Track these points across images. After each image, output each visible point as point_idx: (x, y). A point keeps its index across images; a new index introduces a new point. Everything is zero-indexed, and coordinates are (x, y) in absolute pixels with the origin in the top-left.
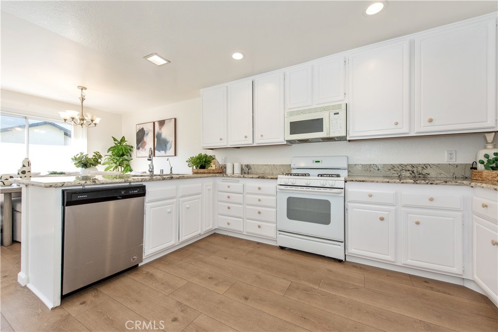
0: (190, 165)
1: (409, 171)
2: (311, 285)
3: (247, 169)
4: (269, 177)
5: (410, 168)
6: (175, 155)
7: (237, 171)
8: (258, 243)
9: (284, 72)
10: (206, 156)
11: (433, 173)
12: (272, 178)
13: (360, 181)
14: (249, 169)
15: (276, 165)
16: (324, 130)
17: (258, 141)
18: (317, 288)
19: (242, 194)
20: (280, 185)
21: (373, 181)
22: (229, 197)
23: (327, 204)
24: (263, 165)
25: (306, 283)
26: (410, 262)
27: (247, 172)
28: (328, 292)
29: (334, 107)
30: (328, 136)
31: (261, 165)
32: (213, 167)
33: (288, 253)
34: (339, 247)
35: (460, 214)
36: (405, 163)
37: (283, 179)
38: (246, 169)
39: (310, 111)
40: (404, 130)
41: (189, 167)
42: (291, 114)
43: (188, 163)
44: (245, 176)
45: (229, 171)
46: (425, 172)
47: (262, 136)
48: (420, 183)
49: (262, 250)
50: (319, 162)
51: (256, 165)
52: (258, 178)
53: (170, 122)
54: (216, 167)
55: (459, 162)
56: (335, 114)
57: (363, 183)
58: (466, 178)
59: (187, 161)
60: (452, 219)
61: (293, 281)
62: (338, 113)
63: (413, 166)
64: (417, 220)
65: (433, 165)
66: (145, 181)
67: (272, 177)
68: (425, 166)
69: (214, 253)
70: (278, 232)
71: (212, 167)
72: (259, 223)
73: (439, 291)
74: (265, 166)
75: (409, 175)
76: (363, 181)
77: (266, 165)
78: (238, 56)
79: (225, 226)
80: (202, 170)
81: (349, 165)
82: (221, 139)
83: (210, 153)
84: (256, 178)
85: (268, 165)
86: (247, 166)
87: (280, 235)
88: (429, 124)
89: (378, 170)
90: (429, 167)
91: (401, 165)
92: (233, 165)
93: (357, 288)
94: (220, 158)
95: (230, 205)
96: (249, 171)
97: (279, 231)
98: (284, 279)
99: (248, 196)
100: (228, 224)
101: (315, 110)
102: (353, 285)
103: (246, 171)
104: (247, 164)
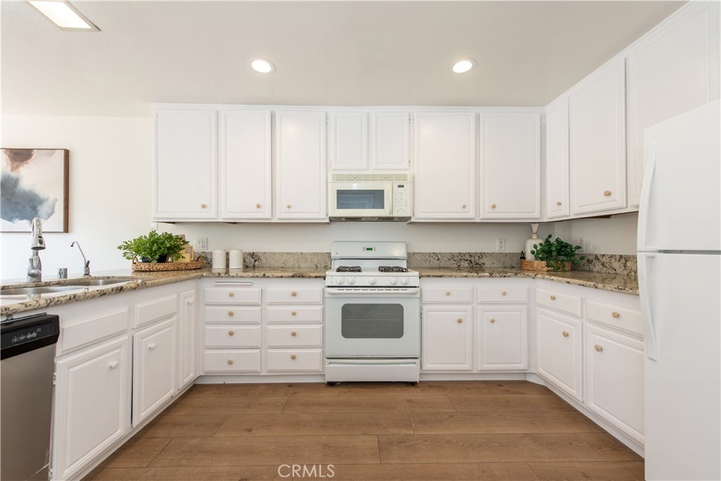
0: (128, 255)
1: (467, 260)
2: (404, 431)
3: (253, 260)
4: (312, 275)
5: (468, 258)
6: (66, 230)
7: (236, 264)
8: (290, 385)
9: (327, 113)
10: (170, 237)
11: (487, 262)
12: (316, 277)
13: (438, 276)
14: (256, 261)
15: (305, 254)
16: (385, 207)
17: (282, 215)
18: (412, 432)
19: (258, 305)
20: (329, 287)
21: (451, 276)
22: (231, 314)
23: (399, 309)
24: (281, 254)
25: (396, 431)
26: (486, 367)
27: (251, 265)
28: (428, 433)
29: (398, 177)
30: (391, 215)
31: (279, 253)
32: (187, 258)
33: (344, 389)
34: (414, 365)
35: (525, 307)
36: (464, 251)
37: (333, 277)
38: (250, 261)
39: (367, 178)
40: (470, 215)
41: (128, 258)
42: (339, 178)
43: (122, 251)
44: (267, 275)
45: (218, 265)
46: (481, 261)
47: (289, 207)
48: (495, 277)
49: (304, 396)
50: (371, 249)
51: (268, 253)
52: (293, 277)
53: (50, 155)
54: (191, 257)
55: (508, 251)
56: (399, 186)
57: (441, 278)
58: (513, 267)
59: (120, 248)
60: (519, 313)
61: (378, 433)
62: (403, 186)
63: (470, 255)
64: (491, 319)
65: (488, 254)
66: (56, 304)
67: (318, 275)
68: (481, 255)
69: (218, 425)
70: (326, 360)
71: (183, 257)
72: (292, 351)
73: (515, 393)
74: (286, 255)
75: (467, 265)
76: (441, 276)
77: (288, 254)
78: (261, 66)
79: (224, 367)
80: (161, 266)
81: (409, 254)
82: (204, 206)
83: (175, 231)
84: (289, 277)
85: (291, 253)
86: (252, 255)
87: (331, 365)
88: (492, 210)
89: (438, 259)
90: (484, 257)
91: (460, 254)
92: (227, 254)
93: (452, 416)
94: (195, 241)
95: (232, 328)
96: (256, 263)
97: (328, 358)
98: (364, 434)
99: (270, 308)
100: (230, 363)
101: (374, 178)
102: (446, 413)
103: (252, 263)
104: (251, 251)
